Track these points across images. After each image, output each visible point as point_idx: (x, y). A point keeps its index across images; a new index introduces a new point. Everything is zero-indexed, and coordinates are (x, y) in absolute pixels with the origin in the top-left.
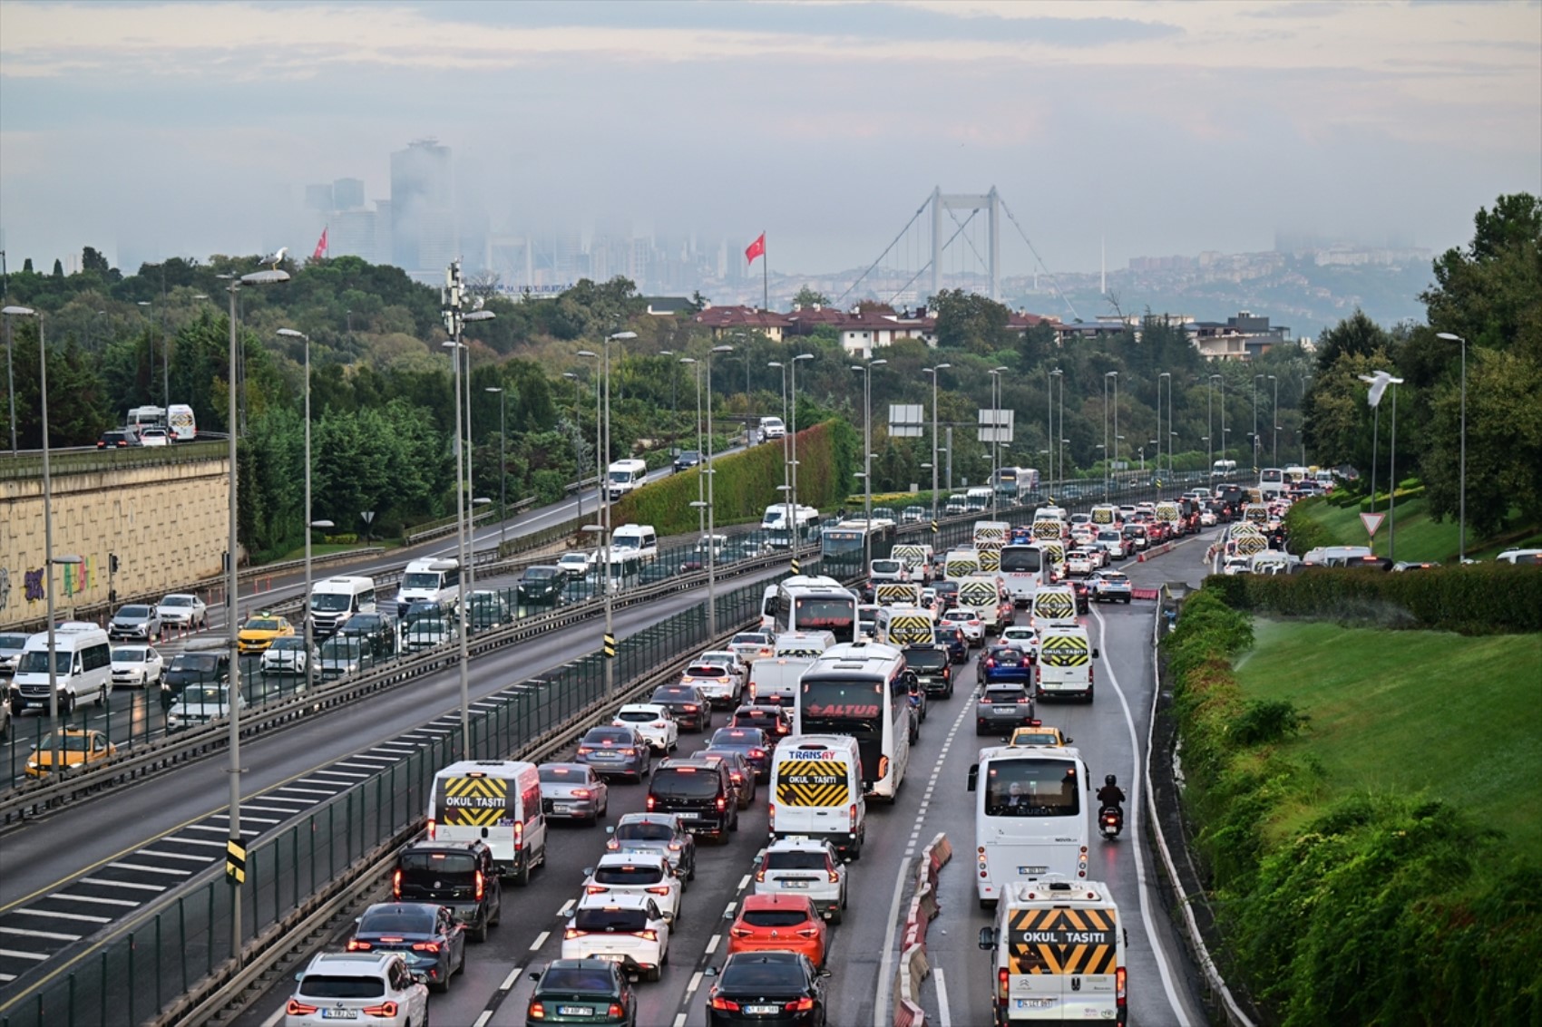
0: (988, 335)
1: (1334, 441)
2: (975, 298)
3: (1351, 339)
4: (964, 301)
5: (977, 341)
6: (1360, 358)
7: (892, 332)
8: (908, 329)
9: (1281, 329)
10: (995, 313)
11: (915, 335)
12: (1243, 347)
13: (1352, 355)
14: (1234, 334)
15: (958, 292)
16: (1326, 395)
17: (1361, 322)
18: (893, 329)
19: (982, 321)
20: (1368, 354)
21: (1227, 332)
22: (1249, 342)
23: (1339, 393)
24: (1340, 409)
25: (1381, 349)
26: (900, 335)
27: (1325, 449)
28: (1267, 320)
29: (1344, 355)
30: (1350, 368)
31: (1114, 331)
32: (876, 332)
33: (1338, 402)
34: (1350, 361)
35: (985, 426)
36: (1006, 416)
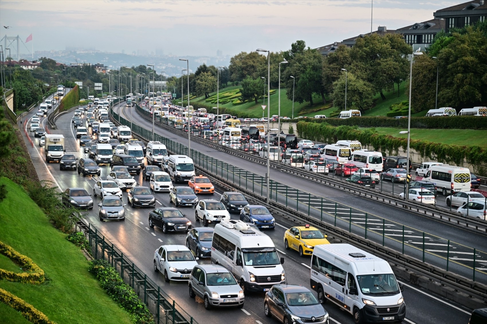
0: (52, 67)
1: (201, 90)
2: (49, 59)
3: (203, 69)
4: (46, 60)
5: (51, 68)
6: (205, 73)
7: (31, 66)
8: (34, 65)
9: (106, 67)
10: (54, 62)
11: (36, 67)
12: (101, 70)
14: (100, 68)
15: (45, 58)
16: (199, 81)
17: (204, 66)
18: (31, 65)
19: (51, 64)
20: (207, 72)
21: (98, 67)
23: (202, 80)
25: (210, 71)
26: (33, 67)
27: (198, 92)
28: (103, 65)
29: (202, 73)
30: (204, 75)
31: (76, 67)
32: (28, 66)
33: (201, 82)
34: (203, 74)
35: (96, 86)
36: (101, 84)
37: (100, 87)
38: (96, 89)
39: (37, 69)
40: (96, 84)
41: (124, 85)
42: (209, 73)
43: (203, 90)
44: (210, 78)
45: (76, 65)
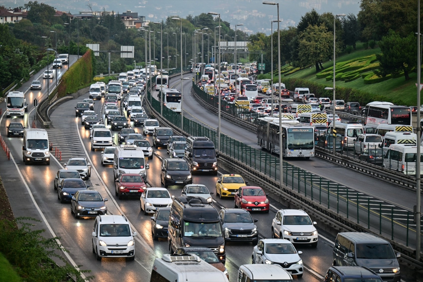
0: (48, 18)
1: (307, 58)
2: (42, 5)
3: (311, 20)
4: (38, 6)
5: (45, 21)
6: (316, 27)
7: (12, 17)
8: (17, 16)
9: (142, 17)
10: (50, 10)
11: (20, 19)
12: (133, 24)
13: (313, 25)
14: (131, 19)
15: (36, 2)
16: (304, 41)
17: (314, 13)
18: (12, 16)
19: (46, 13)
20: (319, 25)
21: (128, 18)
22: (135, 22)
23: (309, 40)
24: (311, 46)
25: (324, 24)
26: (14, 19)
27: (303, 60)
28: (137, 14)
29: (310, 26)
30: (313, 30)
31: (89, 17)
32: (6, 17)
33: (309, 43)
34: (312, 28)
35: (123, 52)
36: (131, 48)
37: (131, 52)
38: (124, 56)
39: (21, 23)
40: (124, 48)
41: (172, 48)
42: (323, 27)
43: (312, 56)
44: (324, 35)
45: (89, 14)
